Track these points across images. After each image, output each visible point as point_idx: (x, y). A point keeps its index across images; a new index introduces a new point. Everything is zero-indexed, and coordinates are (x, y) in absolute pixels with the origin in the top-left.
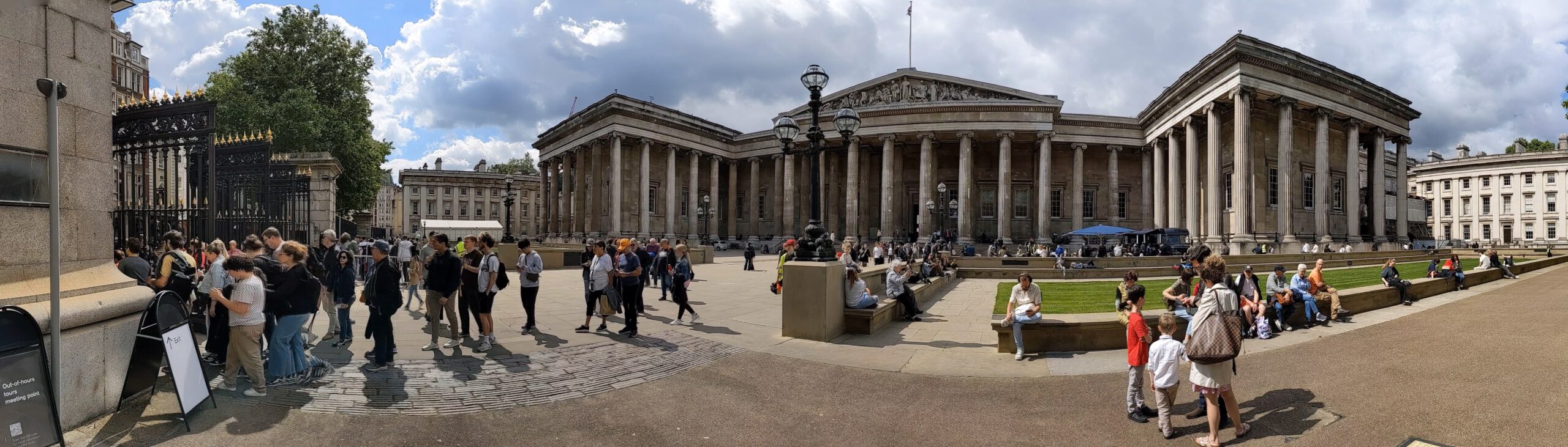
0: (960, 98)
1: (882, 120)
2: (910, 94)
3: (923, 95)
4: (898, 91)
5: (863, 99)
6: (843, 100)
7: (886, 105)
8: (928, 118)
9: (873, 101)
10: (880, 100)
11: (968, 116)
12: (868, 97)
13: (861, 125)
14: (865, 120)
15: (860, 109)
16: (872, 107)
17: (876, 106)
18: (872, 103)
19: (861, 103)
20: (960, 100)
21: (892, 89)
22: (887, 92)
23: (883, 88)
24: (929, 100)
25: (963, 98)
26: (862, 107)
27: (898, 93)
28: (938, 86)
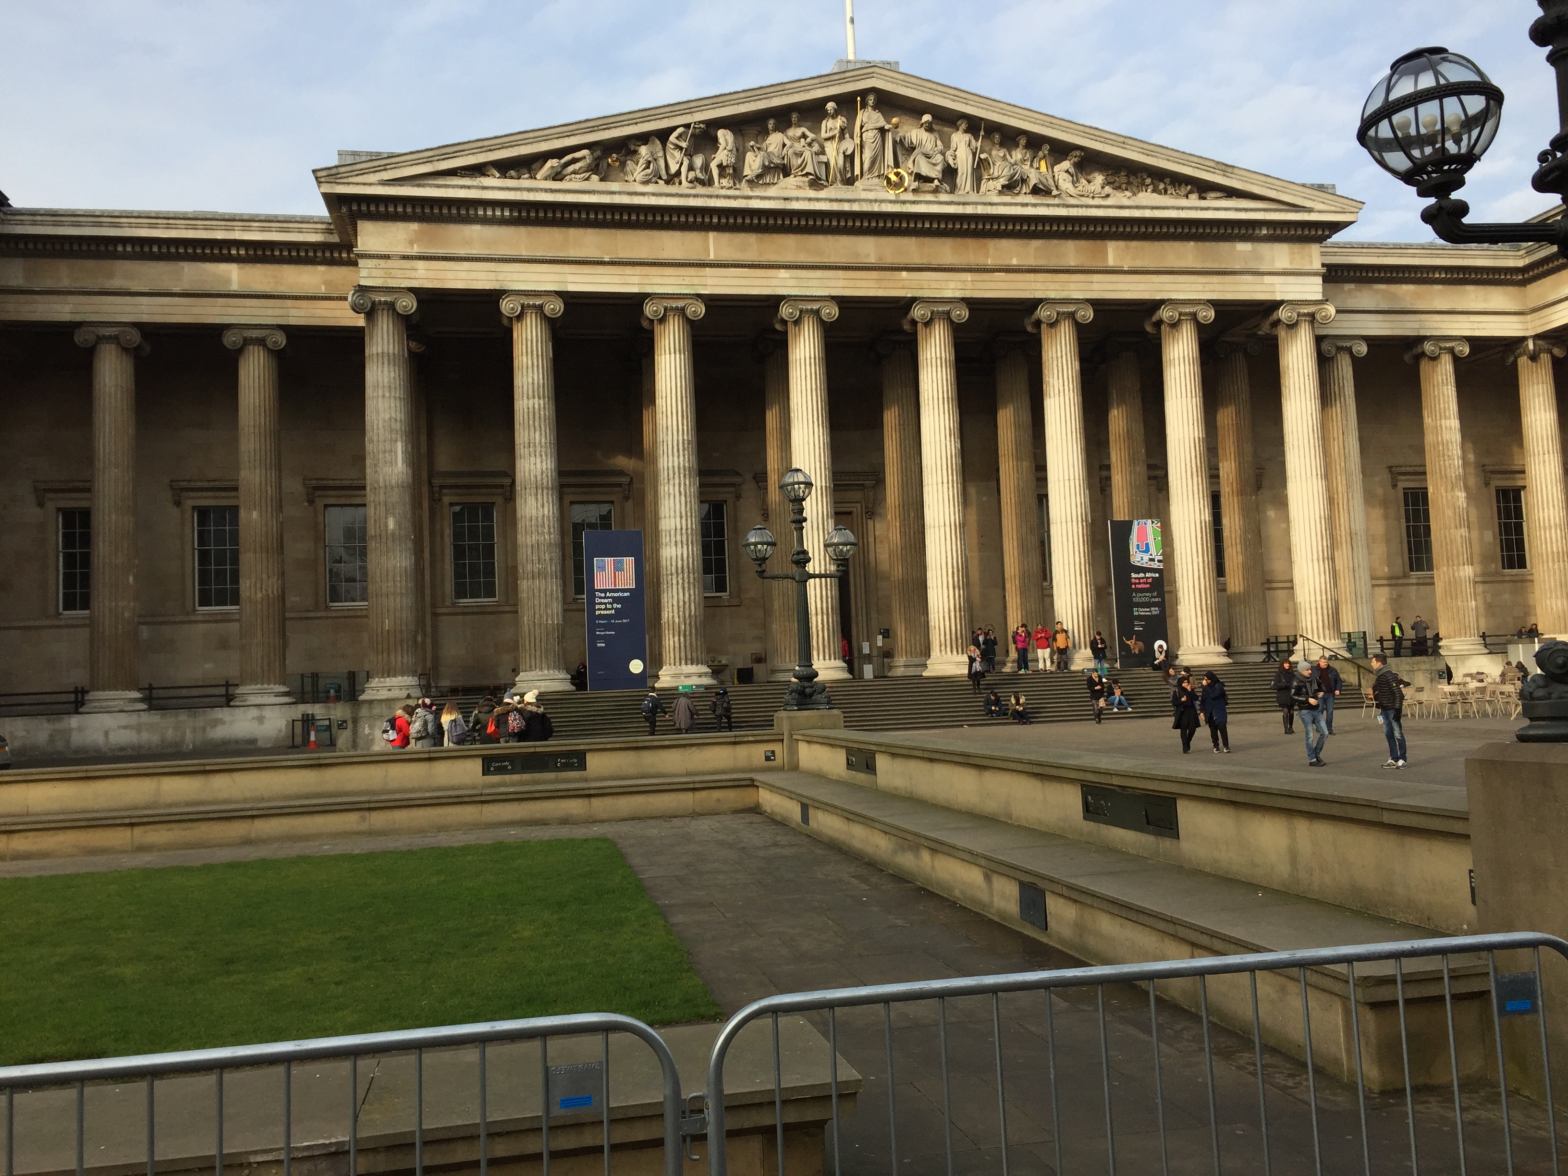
1: (791, 246)
4: (849, 145)
5: (722, 156)
6: (643, 150)
7: (810, 194)
8: (946, 251)
11: (1072, 252)
12: (740, 154)
13: (712, 257)
14: (725, 237)
15: (717, 197)
16: (757, 192)
17: (772, 192)
18: (759, 176)
19: (715, 172)
20: (1055, 196)
21: (824, 135)
22: (810, 145)
23: (789, 125)
24: (953, 189)
25: (1057, 187)
26: (722, 188)
27: (849, 152)
28: (977, 141)
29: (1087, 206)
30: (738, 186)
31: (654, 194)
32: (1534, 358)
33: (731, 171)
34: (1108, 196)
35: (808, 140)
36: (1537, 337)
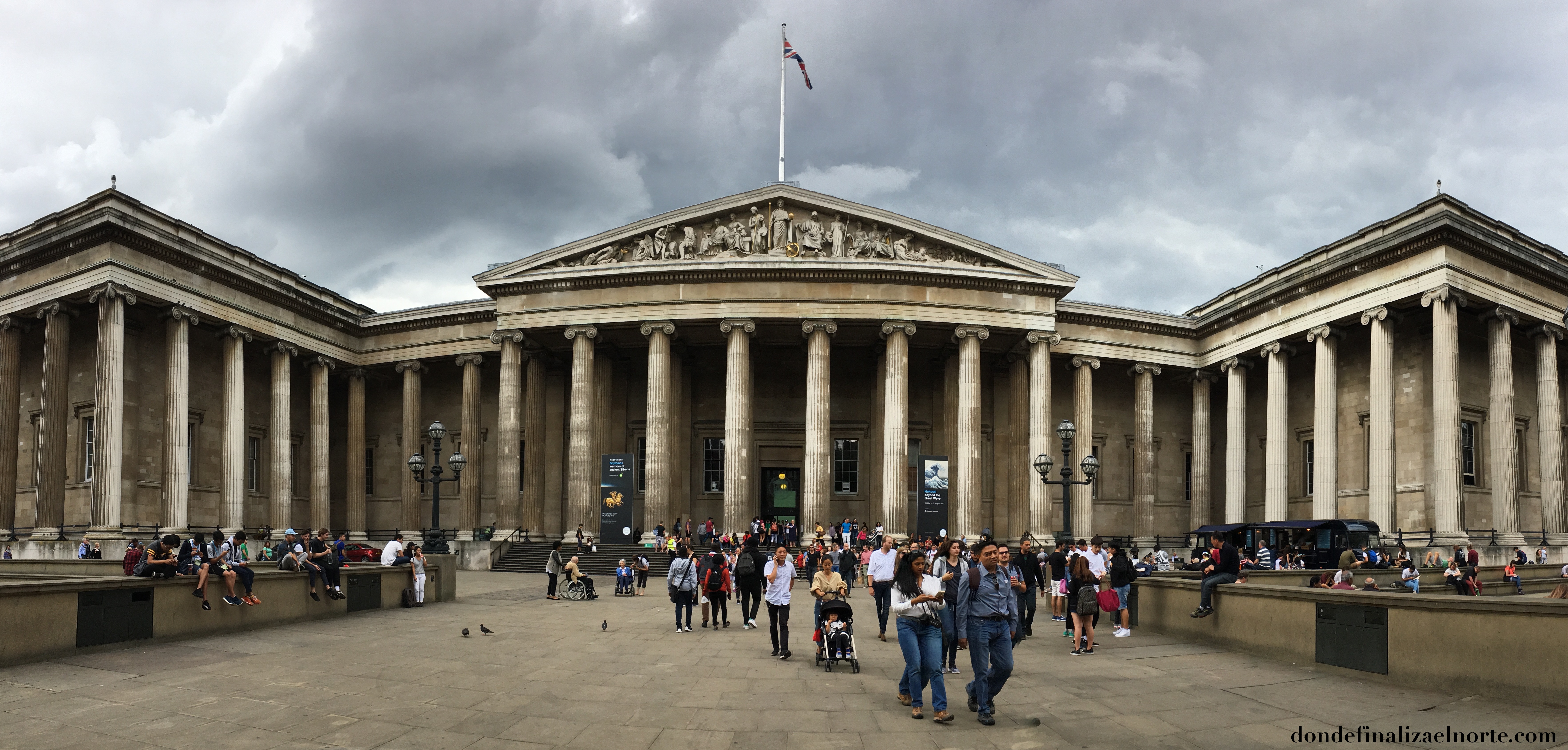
0: (893, 256)
1: (727, 290)
3: (817, 245)
4: (763, 231)
5: (686, 242)
6: (642, 242)
7: (739, 259)
8: (825, 291)
9: (712, 246)
10: (724, 248)
11: (904, 292)
12: (698, 240)
13: (681, 298)
14: (690, 286)
15: (680, 264)
16: (706, 261)
17: (714, 260)
18: (706, 251)
19: (682, 251)
20: (893, 259)
21: (750, 225)
22: (740, 231)
23: (731, 221)
24: (830, 255)
25: (895, 254)
26: (685, 259)
27: (764, 234)
28: (845, 225)
29: (912, 266)
30: (696, 258)
31: (644, 266)
33: (691, 249)
34: (925, 260)
35: (739, 229)
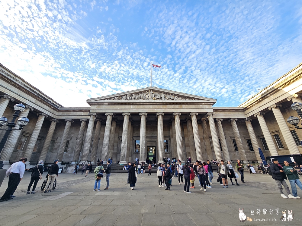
0: (175, 99)
1: (141, 107)
2: (154, 97)
3: (159, 98)
4: (148, 95)
5: (133, 97)
6: (124, 97)
7: (144, 100)
8: (161, 107)
9: (138, 98)
10: (141, 98)
11: (177, 107)
12: (135, 97)
13: (131, 108)
15: (132, 101)
16: (137, 101)
19: (132, 99)
21: (146, 94)
23: (142, 93)
24: (162, 100)
28: (165, 94)
29: (179, 101)
30: (135, 100)
31: (124, 101)
32: (247, 121)
35: (143, 95)
36: (247, 118)
